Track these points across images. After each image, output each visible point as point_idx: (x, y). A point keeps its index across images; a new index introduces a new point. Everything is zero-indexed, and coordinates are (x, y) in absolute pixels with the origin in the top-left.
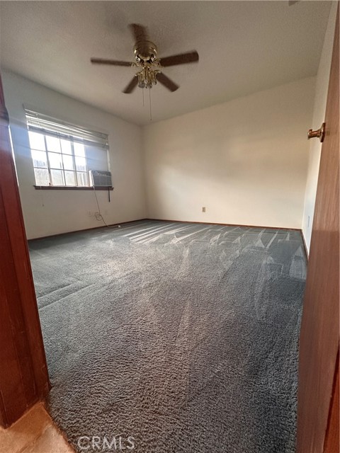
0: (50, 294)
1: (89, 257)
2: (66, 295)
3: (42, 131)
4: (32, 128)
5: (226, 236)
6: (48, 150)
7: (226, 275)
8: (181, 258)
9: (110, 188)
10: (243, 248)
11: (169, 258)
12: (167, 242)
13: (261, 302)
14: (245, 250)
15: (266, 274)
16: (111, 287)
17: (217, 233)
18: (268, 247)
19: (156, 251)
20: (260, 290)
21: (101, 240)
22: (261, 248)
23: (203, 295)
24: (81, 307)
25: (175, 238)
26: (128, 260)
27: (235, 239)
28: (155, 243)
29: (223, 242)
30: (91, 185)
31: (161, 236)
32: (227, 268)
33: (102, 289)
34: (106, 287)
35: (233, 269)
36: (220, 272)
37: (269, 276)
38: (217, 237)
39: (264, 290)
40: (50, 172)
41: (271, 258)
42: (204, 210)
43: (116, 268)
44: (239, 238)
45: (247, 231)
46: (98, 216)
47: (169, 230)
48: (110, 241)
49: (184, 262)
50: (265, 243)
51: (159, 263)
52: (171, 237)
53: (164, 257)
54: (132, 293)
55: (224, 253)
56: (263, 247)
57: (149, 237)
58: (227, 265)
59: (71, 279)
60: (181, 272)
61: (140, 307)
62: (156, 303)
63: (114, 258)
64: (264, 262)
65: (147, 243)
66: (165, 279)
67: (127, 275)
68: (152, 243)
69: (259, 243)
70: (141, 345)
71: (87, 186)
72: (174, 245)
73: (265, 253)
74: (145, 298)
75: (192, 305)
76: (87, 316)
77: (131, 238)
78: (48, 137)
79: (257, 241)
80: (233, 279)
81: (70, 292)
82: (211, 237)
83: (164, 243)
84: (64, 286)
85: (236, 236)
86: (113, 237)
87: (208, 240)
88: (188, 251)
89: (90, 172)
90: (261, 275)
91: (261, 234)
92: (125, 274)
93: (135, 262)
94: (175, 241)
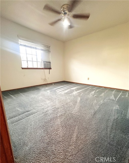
0: (23, 115)
1: (40, 98)
2: (29, 116)
3: (25, 46)
4: (21, 45)
5: (97, 92)
6: (27, 53)
7: (95, 113)
8: (76, 102)
9: (50, 68)
10: (104, 99)
11: (71, 102)
12: (71, 93)
13: (111, 132)
14: (105, 100)
15: (114, 115)
16: (46, 114)
17: (93, 90)
18: (117, 100)
19: (66, 97)
20: (111, 124)
21: (45, 90)
22: (113, 100)
23: (84, 123)
24: (33, 123)
25: (75, 91)
26: (54, 101)
27: (101, 94)
28: (66, 93)
29: (95, 95)
30: (43, 67)
31: (69, 90)
32: (96, 110)
33: (42, 115)
34: (44, 114)
35: (99, 110)
36: (93, 111)
37: (116, 117)
38: (93, 92)
39: (113, 125)
40: (27, 62)
41: (118, 106)
42: (88, 79)
43: (49, 105)
44: (103, 94)
45: (107, 90)
46: (45, 80)
47: (73, 87)
48: (48, 91)
49: (77, 104)
50: (115, 97)
51: (67, 104)
52: (73, 91)
53: (69, 101)
54: (54, 118)
55: (95, 101)
56: (114, 99)
57: (64, 90)
58: (97, 108)
59: (31, 108)
60: (75, 110)
61: (56, 126)
62: (63, 125)
63: (49, 99)
64: (114, 108)
65: (63, 93)
66: (68, 112)
67: (53, 108)
68: (65, 93)
69: (112, 97)
70: (53, 147)
71: (41, 68)
72: (74, 95)
73: (115, 103)
74: (58, 122)
75: (78, 128)
76: (34, 128)
77: (57, 90)
78: (27, 48)
79: (111, 96)
80: (98, 116)
81: (30, 115)
82: (90, 92)
83: (70, 94)
84: (28, 111)
85: (102, 92)
86: (50, 89)
87: (89, 93)
88: (79, 99)
89: (43, 62)
90: (112, 115)
91: (114, 92)
92: (52, 108)
93: (57, 102)
94: (75, 93)
